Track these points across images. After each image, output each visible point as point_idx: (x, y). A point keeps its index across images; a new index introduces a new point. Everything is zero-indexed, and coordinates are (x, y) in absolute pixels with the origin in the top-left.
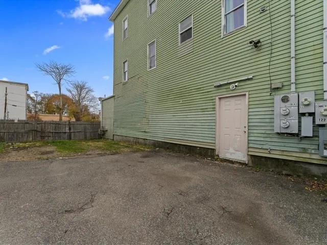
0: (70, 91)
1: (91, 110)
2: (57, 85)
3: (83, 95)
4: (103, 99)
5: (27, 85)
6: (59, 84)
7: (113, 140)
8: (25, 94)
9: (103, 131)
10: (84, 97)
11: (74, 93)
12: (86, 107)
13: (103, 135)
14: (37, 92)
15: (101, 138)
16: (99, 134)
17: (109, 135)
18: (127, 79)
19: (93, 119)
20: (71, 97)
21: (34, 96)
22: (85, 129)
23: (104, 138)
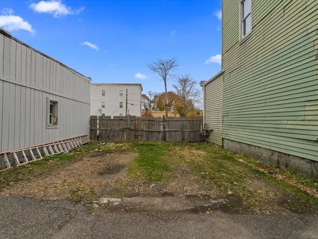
0: (176, 87)
1: (196, 105)
2: (163, 81)
3: (187, 89)
4: (205, 83)
5: (140, 85)
6: (165, 79)
7: (222, 147)
8: (139, 94)
9: (207, 131)
10: (189, 92)
11: (179, 89)
12: (190, 102)
13: (207, 136)
14: (150, 92)
15: (204, 141)
16: (201, 135)
17: (215, 138)
18: (249, 30)
19: (197, 114)
20: (177, 94)
21: (149, 96)
22: (183, 127)
23: (208, 142)
